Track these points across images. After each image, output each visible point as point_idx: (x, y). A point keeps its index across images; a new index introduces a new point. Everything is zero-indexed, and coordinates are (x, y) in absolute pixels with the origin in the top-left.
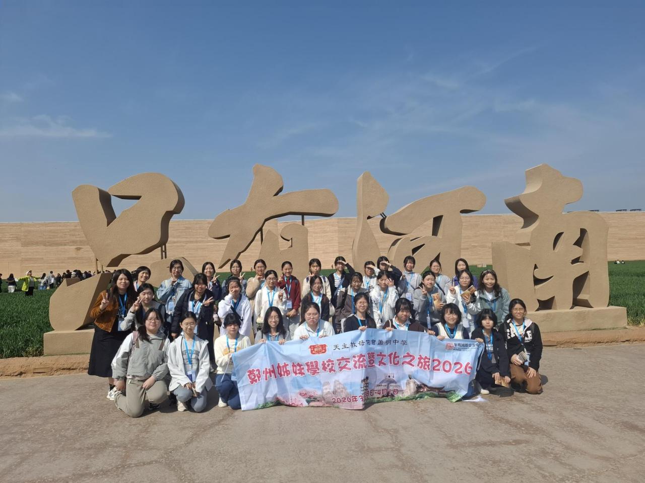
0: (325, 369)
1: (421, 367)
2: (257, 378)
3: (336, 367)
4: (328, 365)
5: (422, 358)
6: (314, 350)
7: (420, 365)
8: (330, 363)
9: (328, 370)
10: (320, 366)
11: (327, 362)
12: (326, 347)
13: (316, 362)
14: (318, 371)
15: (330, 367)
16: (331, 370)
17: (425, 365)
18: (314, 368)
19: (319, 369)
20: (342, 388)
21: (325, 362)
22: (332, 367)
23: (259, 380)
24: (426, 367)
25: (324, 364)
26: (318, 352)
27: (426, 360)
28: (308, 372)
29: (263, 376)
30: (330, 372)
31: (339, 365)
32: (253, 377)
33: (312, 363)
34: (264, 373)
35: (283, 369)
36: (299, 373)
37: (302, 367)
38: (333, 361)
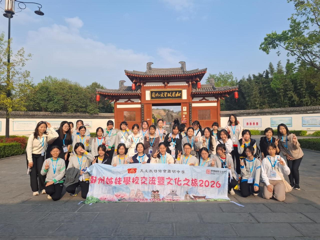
0: (133, 182)
1: (193, 186)
2: (94, 181)
3: (140, 182)
4: (136, 180)
5: (194, 180)
6: (130, 171)
7: (193, 184)
8: (137, 179)
9: (135, 182)
10: (131, 180)
11: (136, 178)
12: (137, 170)
13: (130, 178)
14: (129, 183)
15: (136, 181)
16: (137, 183)
17: (195, 183)
18: (128, 181)
19: (130, 182)
20: (141, 194)
21: (134, 178)
22: (138, 181)
23: (95, 183)
24: (196, 185)
25: (133, 179)
26: (132, 173)
27: (196, 181)
28: (124, 183)
29: (97, 181)
30: (136, 184)
31: (141, 180)
32: (92, 180)
33: (127, 178)
34: (98, 180)
35: (109, 180)
36: (118, 183)
37: (121, 180)
38: (139, 178)
